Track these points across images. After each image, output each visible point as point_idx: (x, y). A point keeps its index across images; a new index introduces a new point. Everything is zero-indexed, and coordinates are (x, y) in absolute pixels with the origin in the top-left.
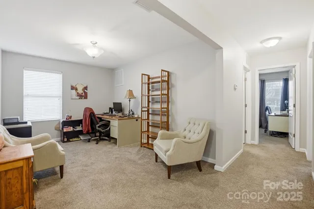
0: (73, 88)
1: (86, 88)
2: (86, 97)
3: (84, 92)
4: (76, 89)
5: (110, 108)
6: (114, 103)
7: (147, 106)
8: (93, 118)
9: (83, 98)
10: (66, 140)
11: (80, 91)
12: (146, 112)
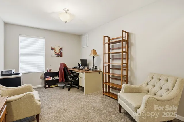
0: (52, 49)
1: (61, 49)
2: (61, 56)
3: (60, 51)
4: (55, 50)
5: (78, 64)
6: (81, 60)
7: (108, 62)
8: (66, 71)
9: (60, 56)
10: (47, 86)
11: (57, 51)
12: (107, 67)
